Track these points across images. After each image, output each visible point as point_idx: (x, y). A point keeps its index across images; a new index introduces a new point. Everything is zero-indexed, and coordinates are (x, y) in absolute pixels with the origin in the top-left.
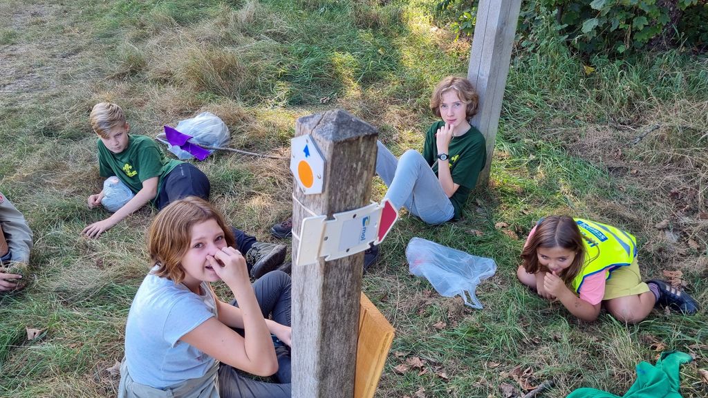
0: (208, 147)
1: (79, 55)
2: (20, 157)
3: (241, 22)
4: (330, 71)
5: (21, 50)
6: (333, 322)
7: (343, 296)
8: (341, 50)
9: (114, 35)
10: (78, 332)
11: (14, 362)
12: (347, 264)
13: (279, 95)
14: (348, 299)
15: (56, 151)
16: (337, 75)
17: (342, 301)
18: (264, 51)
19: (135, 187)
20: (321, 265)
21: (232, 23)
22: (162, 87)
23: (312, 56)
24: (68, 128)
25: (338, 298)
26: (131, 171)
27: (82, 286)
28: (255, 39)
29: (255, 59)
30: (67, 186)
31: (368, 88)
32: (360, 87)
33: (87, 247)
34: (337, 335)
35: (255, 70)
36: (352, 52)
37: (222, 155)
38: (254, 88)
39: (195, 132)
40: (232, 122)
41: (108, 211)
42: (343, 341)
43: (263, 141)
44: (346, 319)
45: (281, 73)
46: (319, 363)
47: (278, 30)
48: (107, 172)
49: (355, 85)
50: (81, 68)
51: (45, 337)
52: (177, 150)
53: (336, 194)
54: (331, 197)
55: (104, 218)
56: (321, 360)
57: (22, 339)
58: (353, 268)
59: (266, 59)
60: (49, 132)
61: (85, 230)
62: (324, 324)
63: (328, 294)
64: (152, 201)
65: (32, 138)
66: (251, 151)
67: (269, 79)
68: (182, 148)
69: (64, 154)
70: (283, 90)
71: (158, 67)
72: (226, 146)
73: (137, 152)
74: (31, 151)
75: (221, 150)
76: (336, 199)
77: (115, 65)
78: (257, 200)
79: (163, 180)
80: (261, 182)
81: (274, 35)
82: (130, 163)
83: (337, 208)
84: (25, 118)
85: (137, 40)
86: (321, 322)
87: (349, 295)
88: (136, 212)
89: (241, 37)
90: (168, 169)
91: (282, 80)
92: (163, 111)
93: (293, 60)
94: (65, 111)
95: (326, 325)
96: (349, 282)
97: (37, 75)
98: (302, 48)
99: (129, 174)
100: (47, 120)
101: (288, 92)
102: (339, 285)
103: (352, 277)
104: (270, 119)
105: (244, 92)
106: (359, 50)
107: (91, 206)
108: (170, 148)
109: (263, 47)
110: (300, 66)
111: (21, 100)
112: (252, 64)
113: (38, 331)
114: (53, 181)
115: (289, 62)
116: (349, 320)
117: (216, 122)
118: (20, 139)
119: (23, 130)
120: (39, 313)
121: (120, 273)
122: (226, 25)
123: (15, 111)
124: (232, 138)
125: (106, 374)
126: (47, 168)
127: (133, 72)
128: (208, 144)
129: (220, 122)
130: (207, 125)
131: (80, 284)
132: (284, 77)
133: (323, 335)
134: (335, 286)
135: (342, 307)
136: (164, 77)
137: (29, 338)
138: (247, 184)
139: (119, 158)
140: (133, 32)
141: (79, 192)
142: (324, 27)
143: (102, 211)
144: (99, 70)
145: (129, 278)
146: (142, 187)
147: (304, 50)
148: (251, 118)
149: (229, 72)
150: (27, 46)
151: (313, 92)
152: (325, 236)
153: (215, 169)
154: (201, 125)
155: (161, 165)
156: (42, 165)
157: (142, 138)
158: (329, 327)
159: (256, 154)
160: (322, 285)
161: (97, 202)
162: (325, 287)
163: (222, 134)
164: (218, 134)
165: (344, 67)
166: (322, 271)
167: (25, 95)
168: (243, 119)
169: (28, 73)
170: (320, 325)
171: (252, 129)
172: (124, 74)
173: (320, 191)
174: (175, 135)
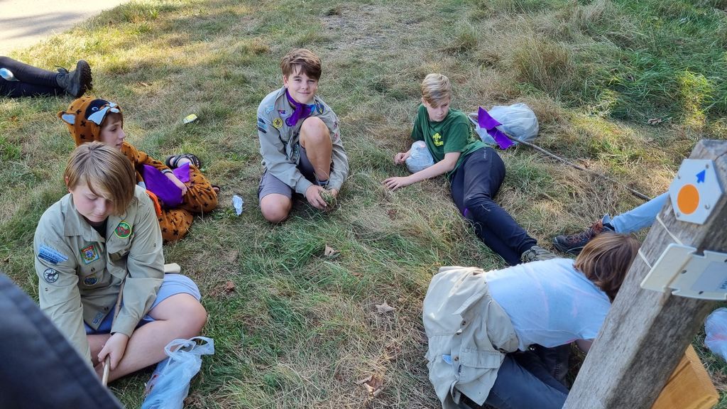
0: (515, 138)
1: (420, 24)
2: (354, 102)
3: (584, 19)
4: (673, 91)
5: (376, 10)
6: (647, 358)
7: (672, 336)
8: (695, 70)
9: (455, 10)
10: (361, 265)
11: (310, 269)
12: (692, 306)
13: (602, 104)
14: (675, 342)
15: (381, 106)
16: (680, 97)
17: (668, 341)
18: (601, 54)
19: (438, 156)
20: (664, 296)
21: (574, 18)
22: (485, 69)
23: (656, 70)
24: (396, 87)
25: (665, 336)
26: (439, 140)
27: (373, 228)
28: (594, 39)
29: (589, 60)
30: (382, 138)
31: (714, 120)
32: (704, 117)
33: (384, 196)
34: (645, 372)
35: (585, 72)
36: (707, 75)
37: (524, 149)
38: (578, 90)
39: (506, 120)
40: (544, 120)
41: (408, 170)
42: (649, 381)
43: (570, 147)
44: (663, 360)
45: (613, 81)
46: (614, 391)
47: (623, 34)
48: (418, 135)
49: (699, 114)
50: (419, 36)
51: (338, 258)
52: (483, 133)
53: (718, 231)
54: (711, 232)
55: (403, 176)
56: (618, 389)
57: (319, 253)
58: (696, 312)
59: (600, 63)
60: (380, 88)
61: (386, 180)
62: (638, 356)
63: (656, 327)
64: (449, 172)
65: (365, 89)
66: (555, 153)
67: (597, 84)
68: (488, 132)
69: (386, 110)
70: (609, 99)
71: (487, 49)
72: (532, 142)
73: (450, 125)
74: (362, 100)
75: (524, 144)
76: (715, 235)
77: (448, 39)
78: (547, 205)
79: (465, 157)
80: (557, 188)
81: (618, 40)
82: (441, 133)
83: (711, 245)
84: (365, 70)
85: (475, 19)
86: (636, 352)
87: (679, 338)
88: (431, 179)
89: (579, 35)
90: (471, 149)
91: (612, 89)
92: (481, 92)
93: (631, 70)
94: (397, 73)
95: (640, 357)
96: (684, 325)
97: (383, 35)
98: (646, 59)
99: (437, 143)
100: (382, 77)
101: (614, 103)
102: (673, 324)
103: (692, 321)
104: (586, 126)
105: (566, 92)
106: (718, 75)
107: (397, 162)
108: (478, 128)
109: (601, 49)
110: (637, 78)
111: (365, 54)
112: (584, 65)
113: (333, 251)
114: (373, 131)
115: (626, 72)
116: (665, 364)
117: (528, 116)
118: (357, 88)
119: (361, 81)
120: (337, 237)
121: (406, 228)
122: (567, 19)
123: (359, 63)
124: (539, 136)
125: (375, 309)
126: (371, 118)
127: (463, 49)
128: (514, 134)
129: (533, 117)
130: (518, 117)
131: (372, 225)
132: (615, 87)
133: (632, 365)
134: (669, 322)
135: (665, 347)
136: (490, 59)
137: (326, 254)
138: (541, 185)
139: (433, 126)
140: (473, 11)
141: (390, 146)
142: (680, 40)
143: (404, 169)
144: (434, 41)
145: (412, 235)
146: (443, 158)
147: (648, 62)
148: (565, 121)
149: (556, 68)
150: (382, 8)
151: (643, 110)
152: (685, 269)
153: (514, 162)
154: (513, 115)
155: (467, 143)
156: (368, 115)
157: (459, 113)
158: (642, 361)
159: (559, 158)
160: (656, 316)
161: (402, 160)
162: (658, 320)
163: (531, 129)
164: (527, 127)
165: (692, 91)
166: (663, 303)
167: (370, 51)
168: (556, 120)
169: (377, 32)
170: (634, 355)
171: (563, 132)
172: (454, 50)
173: (701, 222)
174: (486, 118)
